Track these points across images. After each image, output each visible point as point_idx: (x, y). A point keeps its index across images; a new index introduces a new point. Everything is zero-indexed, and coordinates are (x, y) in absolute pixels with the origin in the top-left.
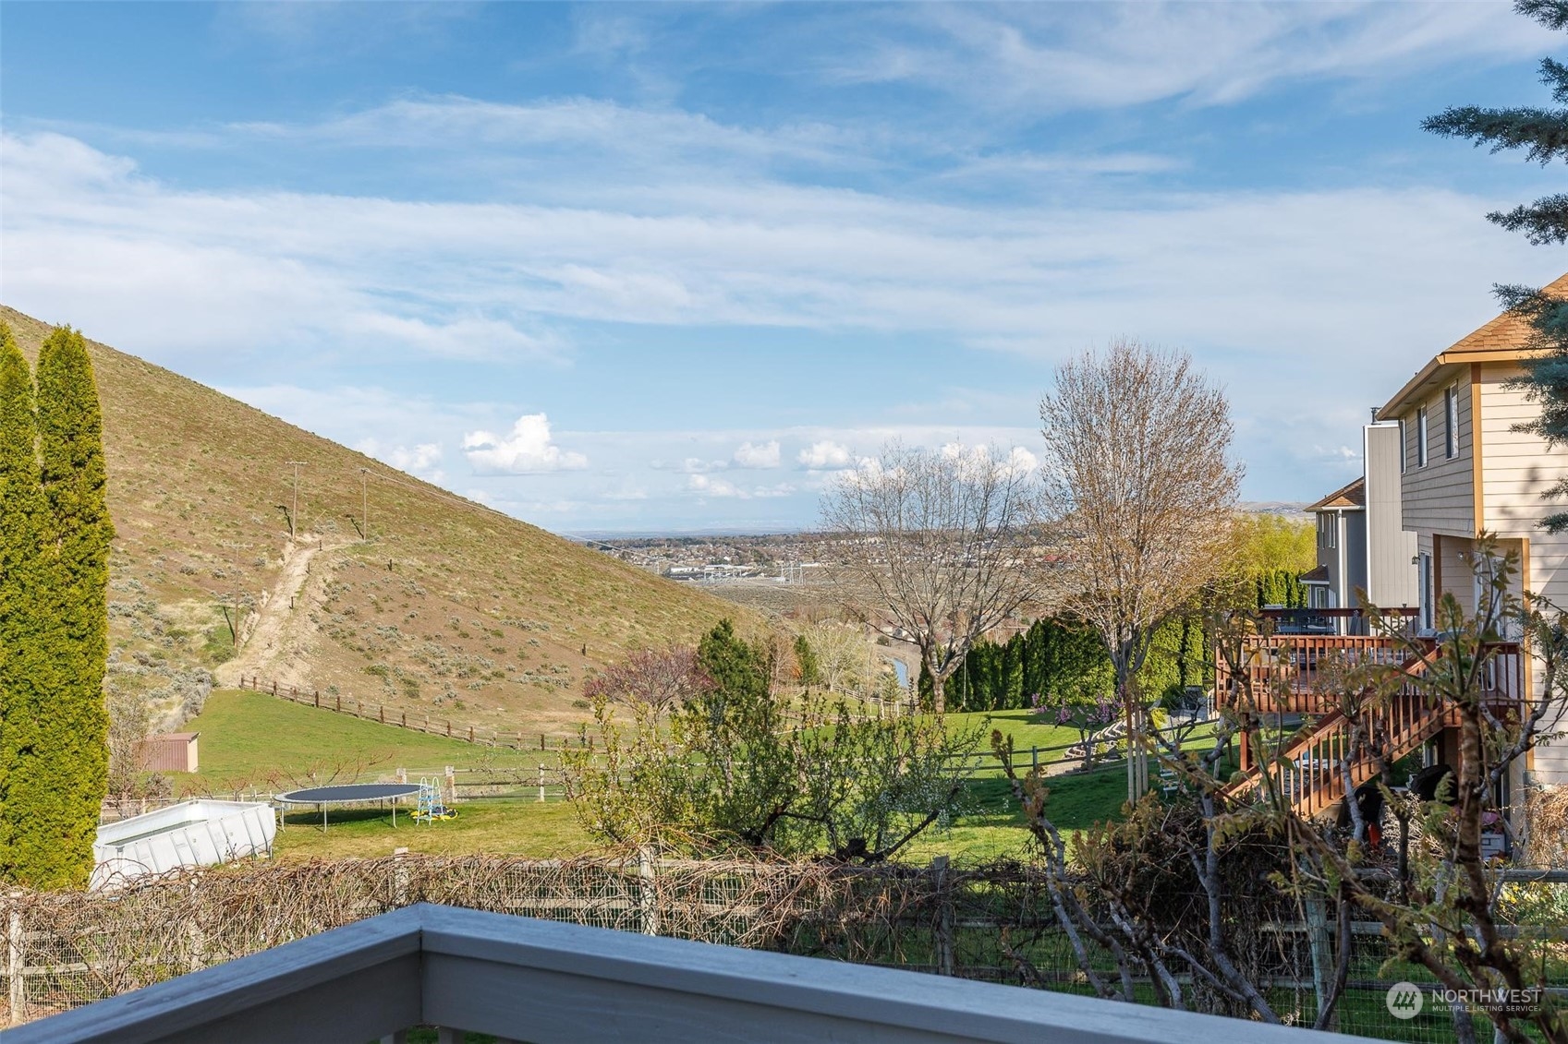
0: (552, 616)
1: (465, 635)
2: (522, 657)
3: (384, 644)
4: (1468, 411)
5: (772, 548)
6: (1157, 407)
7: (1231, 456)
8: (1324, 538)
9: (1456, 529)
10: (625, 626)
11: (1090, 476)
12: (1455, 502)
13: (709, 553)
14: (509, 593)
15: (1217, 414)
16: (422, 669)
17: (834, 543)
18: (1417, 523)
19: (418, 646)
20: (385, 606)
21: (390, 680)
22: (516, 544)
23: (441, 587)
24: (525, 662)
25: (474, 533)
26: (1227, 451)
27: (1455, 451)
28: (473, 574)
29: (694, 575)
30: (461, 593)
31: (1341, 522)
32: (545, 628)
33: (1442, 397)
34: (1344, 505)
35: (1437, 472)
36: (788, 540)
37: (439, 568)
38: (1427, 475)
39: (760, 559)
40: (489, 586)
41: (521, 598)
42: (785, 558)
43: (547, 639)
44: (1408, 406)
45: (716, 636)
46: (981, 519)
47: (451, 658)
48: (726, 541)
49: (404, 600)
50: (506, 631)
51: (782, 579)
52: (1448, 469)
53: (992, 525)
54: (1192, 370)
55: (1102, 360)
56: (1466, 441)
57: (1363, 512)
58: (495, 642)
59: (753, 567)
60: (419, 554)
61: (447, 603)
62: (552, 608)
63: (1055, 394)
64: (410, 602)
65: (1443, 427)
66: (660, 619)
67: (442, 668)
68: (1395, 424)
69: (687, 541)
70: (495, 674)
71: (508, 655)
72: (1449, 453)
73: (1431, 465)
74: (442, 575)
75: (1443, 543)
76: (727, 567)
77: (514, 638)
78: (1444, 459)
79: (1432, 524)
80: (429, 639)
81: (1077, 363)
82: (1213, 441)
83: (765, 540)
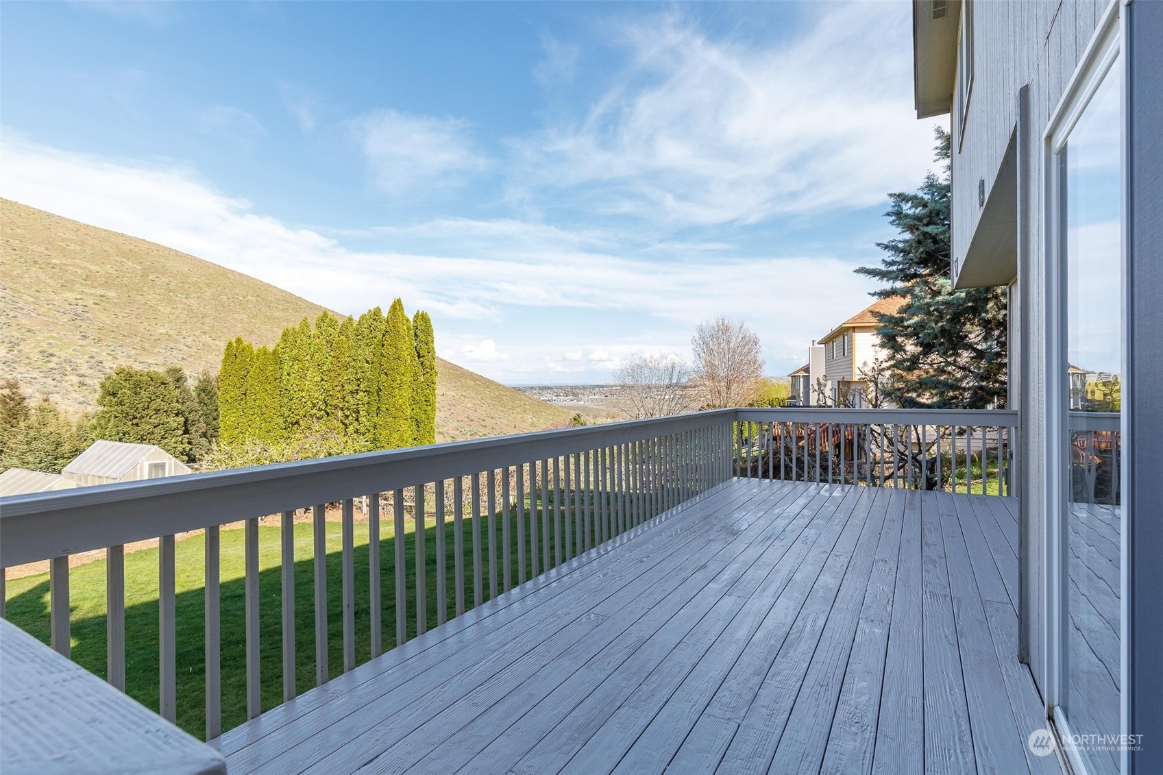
0: (502, 414)
1: (472, 420)
2: (493, 429)
3: (443, 423)
4: (851, 341)
5: (578, 391)
6: (734, 339)
7: (760, 357)
8: (794, 386)
9: (847, 379)
10: (529, 418)
11: (710, 364)
12: (846, 370)
13: (554, 392)
14: (487, 405)
15: (756, 343)
16: (457, 432)
17: (601, 389)
18: (831, 378)
19: (455, 424)
20: (442, 409)
21: (446, 436)
22: (488, 387)
23: (462, 403)
24: (494, 431)
25: (473, 383)
26: (759, 355)
27: (846, 354)
28: (473, 398)
29: (549, 401)
30: (469, 405)
31: (802, 379)
32: (500, 418)
33: (842, 337)
34: (803, 373)
35: (839, 361)
36: (584, 388)
37: (461, 396)
38: (836, 362)
39: (574, 394)
40: (479, 403)
41: (491, 407)
42: (583, 395)
43: (502, 422)
44: (829, 340)
45: (575, 419)
46: (671, 379)
47: (467, 428)
48: (560, 388)
49: (449, 407)
50: (487, 419)
51: (582, 402)
52: (843, 360)
53: (674, 381)
54: (745, 326)
55: (713, 322)
56: (850, 351)
57: (809, 376)
58: (483, 423)
59: (572, 397)
60: (453, 390)
61: (464, 408)
62: (502, 411)
63: (697, 336)
64: (451, 408)
65: (842, 347)
66: (542, 416)
67: (464, 432)
68: (823, 346)
69: (546, 388)
70: (484, 435)
71: (487, 428)
72: (844, 355)
73: (837, 358)
74: (462, 398)
75: (841, 384)
76: (561, 398)
77: (489, 422)
78: (842, 357)
79: (837, 377)
80: (459, 422)
81: (704, 324)
82: (754, 351)
83: (576, 387)
